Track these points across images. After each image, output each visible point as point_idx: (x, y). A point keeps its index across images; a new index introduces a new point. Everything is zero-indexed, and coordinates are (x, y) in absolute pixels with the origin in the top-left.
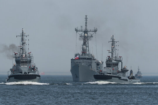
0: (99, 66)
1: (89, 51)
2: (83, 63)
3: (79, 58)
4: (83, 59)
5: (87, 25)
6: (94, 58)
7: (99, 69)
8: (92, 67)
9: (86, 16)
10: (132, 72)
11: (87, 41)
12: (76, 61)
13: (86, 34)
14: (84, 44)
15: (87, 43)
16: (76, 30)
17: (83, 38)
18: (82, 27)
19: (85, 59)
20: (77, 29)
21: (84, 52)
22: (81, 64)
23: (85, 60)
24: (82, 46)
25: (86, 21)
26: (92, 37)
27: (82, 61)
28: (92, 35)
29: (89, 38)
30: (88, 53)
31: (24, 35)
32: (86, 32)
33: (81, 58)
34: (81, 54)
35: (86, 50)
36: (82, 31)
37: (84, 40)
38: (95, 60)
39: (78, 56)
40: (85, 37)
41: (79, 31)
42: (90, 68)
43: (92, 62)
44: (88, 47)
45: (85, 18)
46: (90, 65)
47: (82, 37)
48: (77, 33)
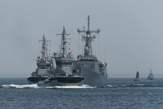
0: (103, 67)
1: (91, 52)
2: (86, 65)
3: (81, 60)
4: (86, 60)
5: (89, 25)
6: (96, 60)
7: (102, 71)
8: (95, 69)
9: (89, 16)
10: (139, 73)
11: (90, 42)
12: (79, 63)
13: (88, 35)
14: (87, 45)
15: (89, 44)
16: (79, 31)
17: (86, 39)
18: (84, 27)
19: (88, 60)
20: (79, 29)
21: (86, 53)
22: (83, 66)
23: (87, 62)
24: (84, 48)
25: (89, 21)
26: (94, 37)
27: (84, 62)
28: (94, 36)
29: (91, 39)
30: (90, 54)
31: (65, 33)
32: (88, 32)
33: (84, 60)
34: (83, 55)
35: (89, 51)
36: (84, 32)
37: (87, 41)
38: (98, 61)
39: (80, 58)
40: (87, 38)
41: (82, 32)
42: (93, 70)
43: (94, 64)
44: (91, 48)
45: (88, 18)
46: (93, 67)
47: (84, 38)
48: (79, 34)
